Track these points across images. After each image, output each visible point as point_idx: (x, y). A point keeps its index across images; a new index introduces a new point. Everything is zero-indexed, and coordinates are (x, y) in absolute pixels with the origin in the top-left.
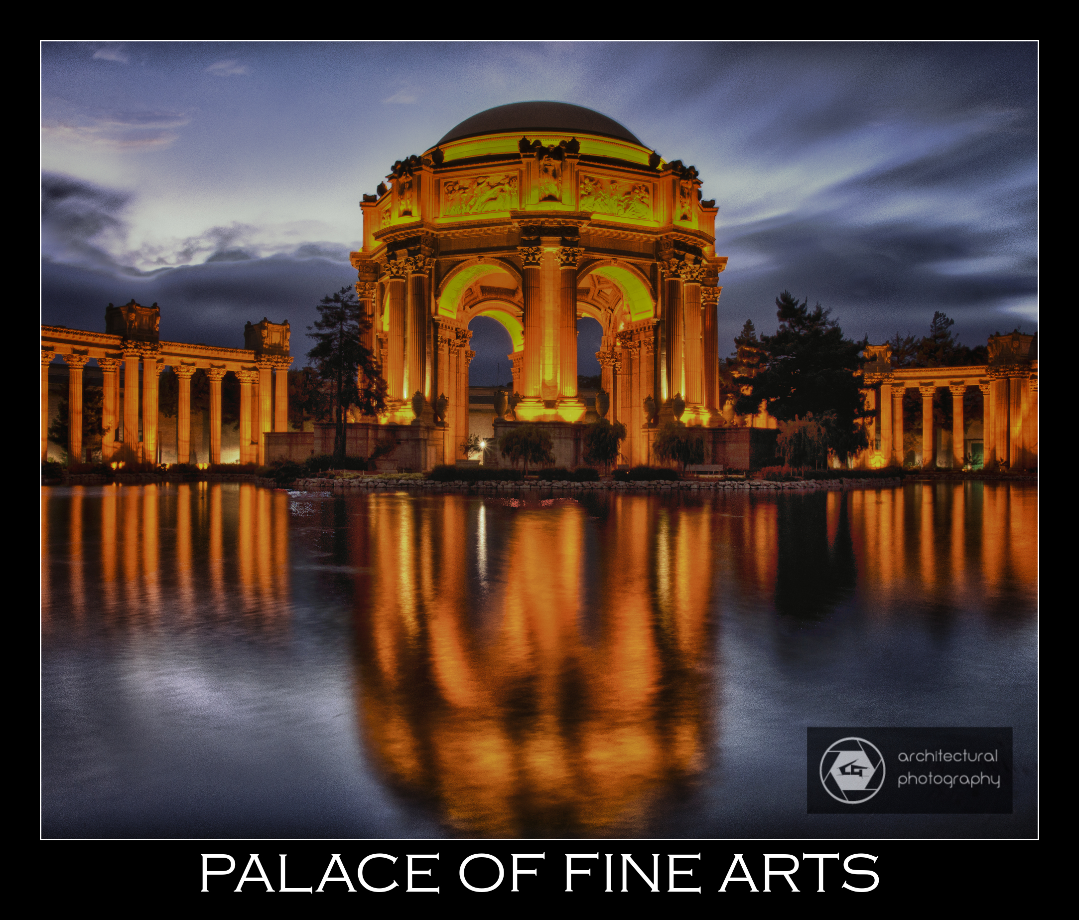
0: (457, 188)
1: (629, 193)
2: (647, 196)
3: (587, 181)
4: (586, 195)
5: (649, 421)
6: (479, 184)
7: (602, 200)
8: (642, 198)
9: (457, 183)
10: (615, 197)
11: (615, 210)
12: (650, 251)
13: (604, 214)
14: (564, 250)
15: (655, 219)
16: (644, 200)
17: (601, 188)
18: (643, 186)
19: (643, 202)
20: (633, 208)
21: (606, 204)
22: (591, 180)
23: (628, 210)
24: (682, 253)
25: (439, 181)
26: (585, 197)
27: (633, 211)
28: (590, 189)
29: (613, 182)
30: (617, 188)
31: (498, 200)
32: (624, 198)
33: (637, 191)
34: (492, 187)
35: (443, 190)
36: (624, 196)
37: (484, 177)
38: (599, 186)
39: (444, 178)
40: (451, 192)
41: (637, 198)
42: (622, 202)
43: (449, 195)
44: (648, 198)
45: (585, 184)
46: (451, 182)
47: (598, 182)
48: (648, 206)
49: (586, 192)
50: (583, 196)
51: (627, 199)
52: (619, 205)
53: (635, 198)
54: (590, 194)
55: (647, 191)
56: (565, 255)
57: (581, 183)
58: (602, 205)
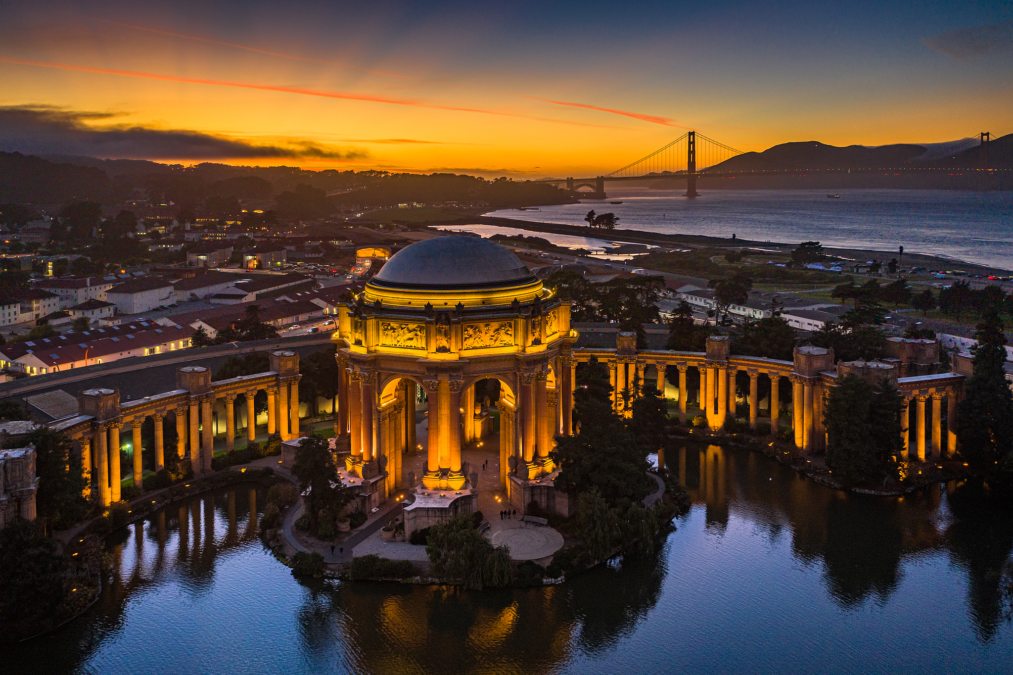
1: (498, 330)
2: (510, 329)
4: (468, 338)
5: (512, 470)
7: (480, 338)
8: (507, 331)
9: (390, 324)
10: (488, 335)
11: (488, 343)
14: (452, 382)
15: (516, 343)
16: (509, 332)
17: (478, 331)
18: (508, 323)
19: (508, 334)
21: (482, 341)
23: (497, 342)
25: (378, 321)
27: (501, 341)
28: (471, 334)
29: (487, 324)
30: (490, 329)
31: (414, 340)
33: (502, 327)
34: (410, 331)
35: (381, 328)
36: (495, 332)
37: (405, 324)
39: (381, 321)
40: (386, 330)
42: (493, 336)
46: (386, 323)
48: (511, 335)
49: (468, 335)
52: (491, 339)
53: (502, 333)
56: (452, 385)
58: (479, 342)
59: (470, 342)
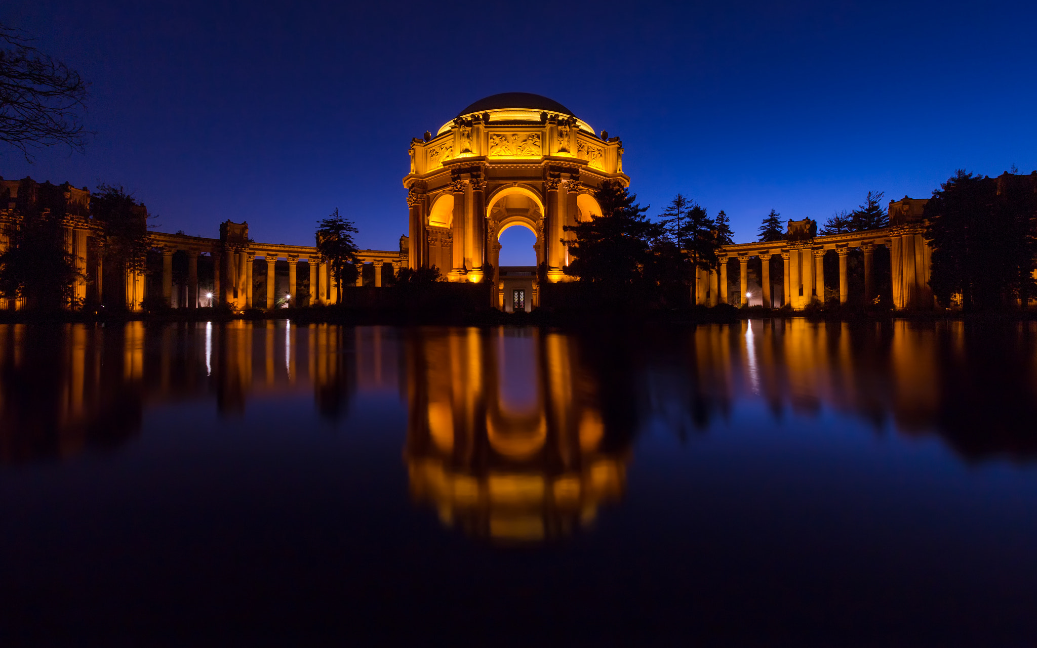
0: (434, 153)
1: (525, 141)
2: (538, 140)
3: (495, 137)
6: (442, 149)
7: (506, 147)
9: (434, 150)
10: (515, 144)
11: (515, 153)
12: (539, 175)
13: (508, 156)
14: (472, 180)
15: (543, 154)
16: (536, 143)
17: (505, 140)
18: (536, 134)
19: (536, 145)
20: (528, 149)
21: (509, 149)
22: (498, 136)
23: (524, 152)
24: (557, 173)
25: (427, 150)
26: (494, 147)
27: (528, 151)
28: (497, 142)
29: (514, 135)
30: (517, 138)
32: (521, 144)
33: (531, 138)
34: (448, 149)
35: (429, 155)
36: (522, 142)
37: (444, 144)
38: (504, 139)
39: (429, 148)
40: (432, 156)
41: (531, 143)
42: (520, 146)
44: (539, 142)
45: (494, 139)
46: (432, 150)
47: (504, 136)
48: (539, 147)
51: (524, 144)
52: (518, 148)
53: (529, 143)
54: (497, 144)
55: (538, 137)
56: (473, 184)
57: (491, 138)
58: (506, 151)
59: (497, 150)
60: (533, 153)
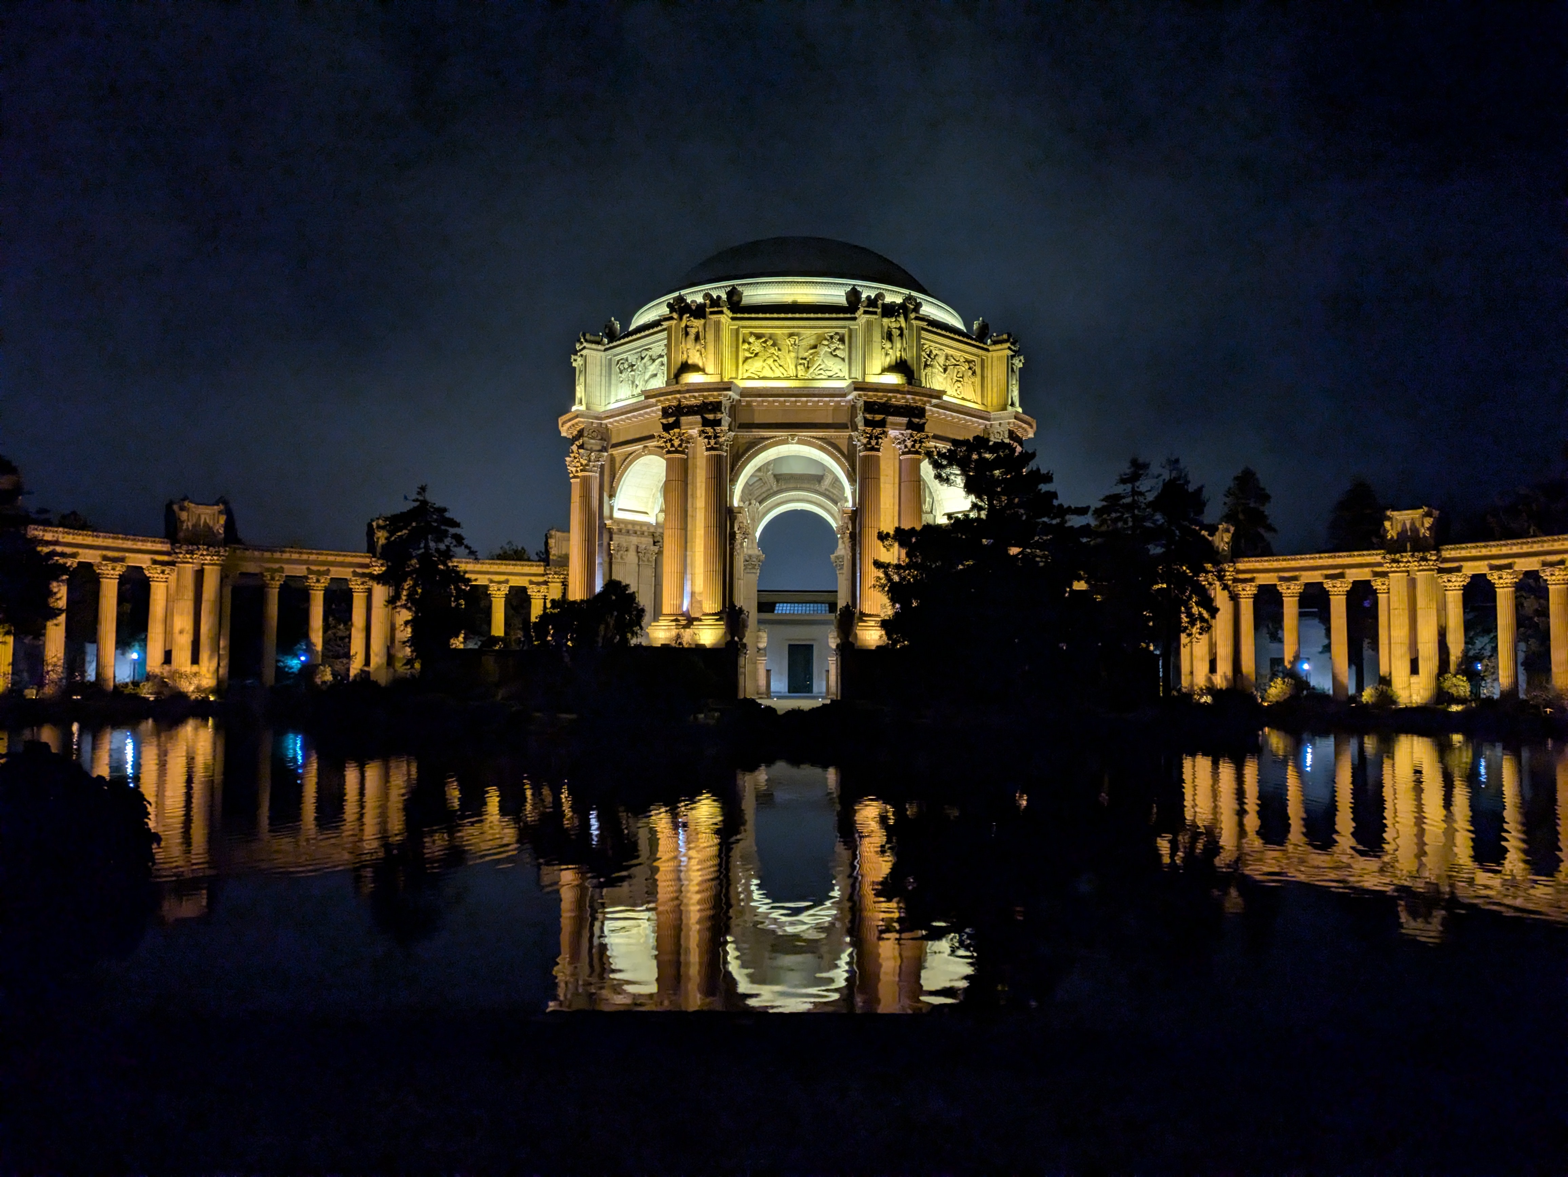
2: (841, 347)
3: (752, 340)
4: (751, 358)
6: (642, 358)
7: (776, 361)
8: (835, 350)
11: (792, 374)
12: (844, 419)
13: (778, 378)
14: (703, 432)
15: (853, 376)
16: (837, 352)
18: (837, 334)
19: (836, 356)
20: (820, 365)
21: (780, 366)
23: (811, 370)
24: (878, 417)
25: (610, 360)
26: (749, 361)
27: (821, 369)
30: (797, 342)
31: (658, 375)
32: (807, 354)
37: (646, 350)
38: (770, 343)
39: (615, 356)
40: (621, 372)
41: (826, 351)
42: (804, 359)
43: (620, 375)
44: (843, 350)
45: (749, 343)
46: (621, 359)
47: (770, 337)
48: (843, 359)
49: (752, 353)
50: (747, 359)
51: (811, 354)
52: (799, 364)
53: (822, 353)
54: (756, 355)
55: (842, 340)
56: (706, 437)
57: (744, 341)
58: (774, 368)
59: (756, 366)
60: (830, 374)
